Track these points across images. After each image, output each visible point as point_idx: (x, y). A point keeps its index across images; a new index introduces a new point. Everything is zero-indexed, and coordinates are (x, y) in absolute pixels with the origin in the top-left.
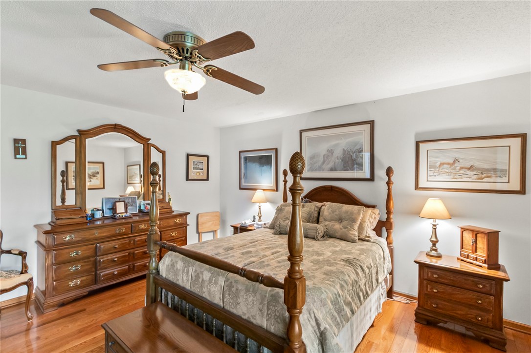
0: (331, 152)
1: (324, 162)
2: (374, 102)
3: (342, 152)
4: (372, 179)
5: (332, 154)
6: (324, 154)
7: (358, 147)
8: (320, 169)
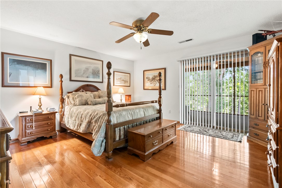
0: (87, 69)
1: (84, 73)
2: (102, 54)
3: (92, 70)
4: (102, 82)
5: (88, 70)
6: (84, 69)
7: (98, 69)
8: (82, 76)
